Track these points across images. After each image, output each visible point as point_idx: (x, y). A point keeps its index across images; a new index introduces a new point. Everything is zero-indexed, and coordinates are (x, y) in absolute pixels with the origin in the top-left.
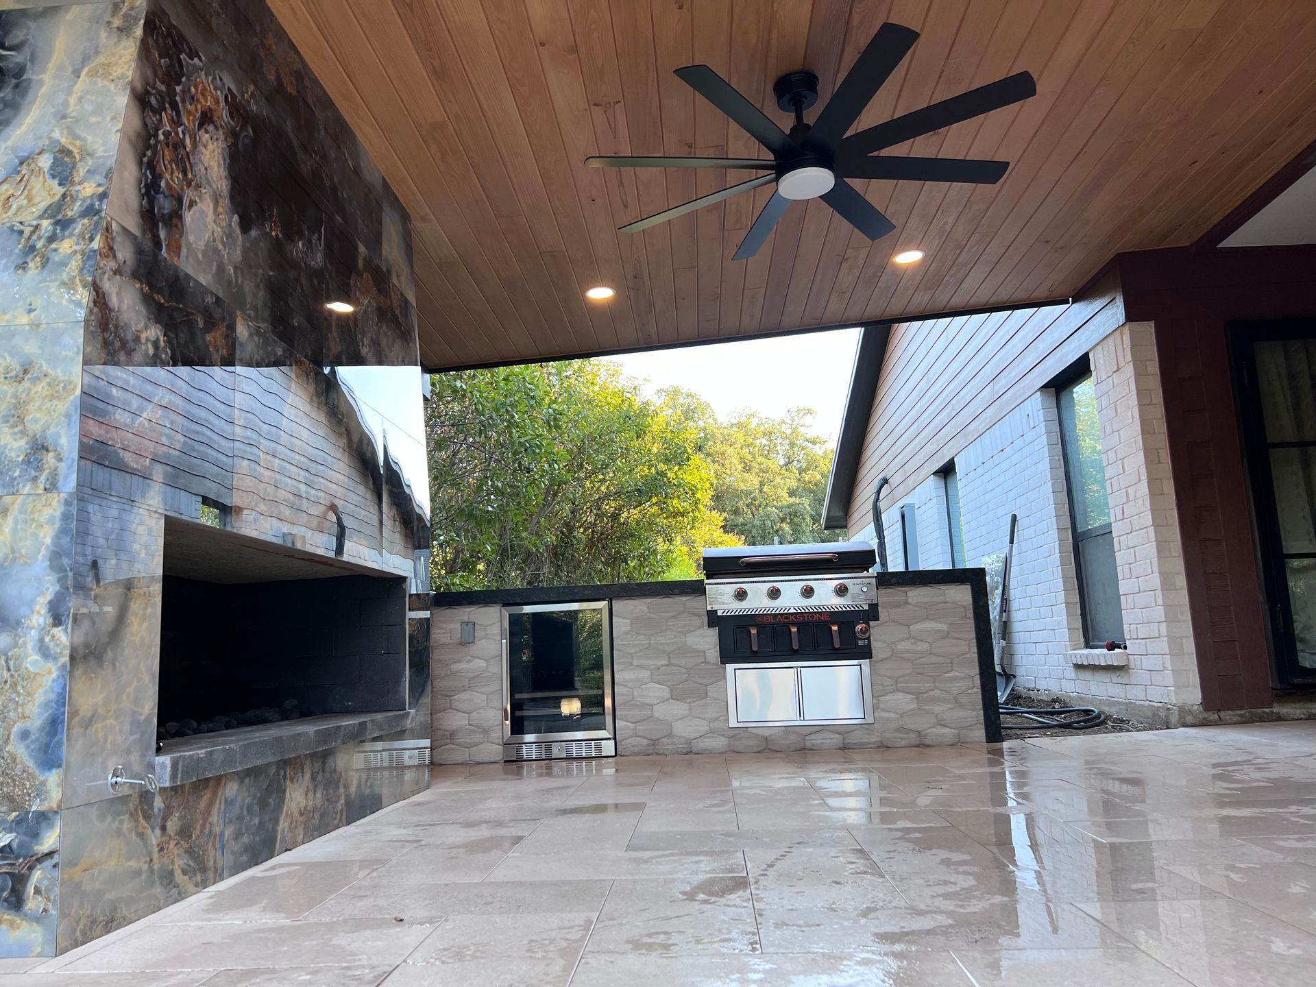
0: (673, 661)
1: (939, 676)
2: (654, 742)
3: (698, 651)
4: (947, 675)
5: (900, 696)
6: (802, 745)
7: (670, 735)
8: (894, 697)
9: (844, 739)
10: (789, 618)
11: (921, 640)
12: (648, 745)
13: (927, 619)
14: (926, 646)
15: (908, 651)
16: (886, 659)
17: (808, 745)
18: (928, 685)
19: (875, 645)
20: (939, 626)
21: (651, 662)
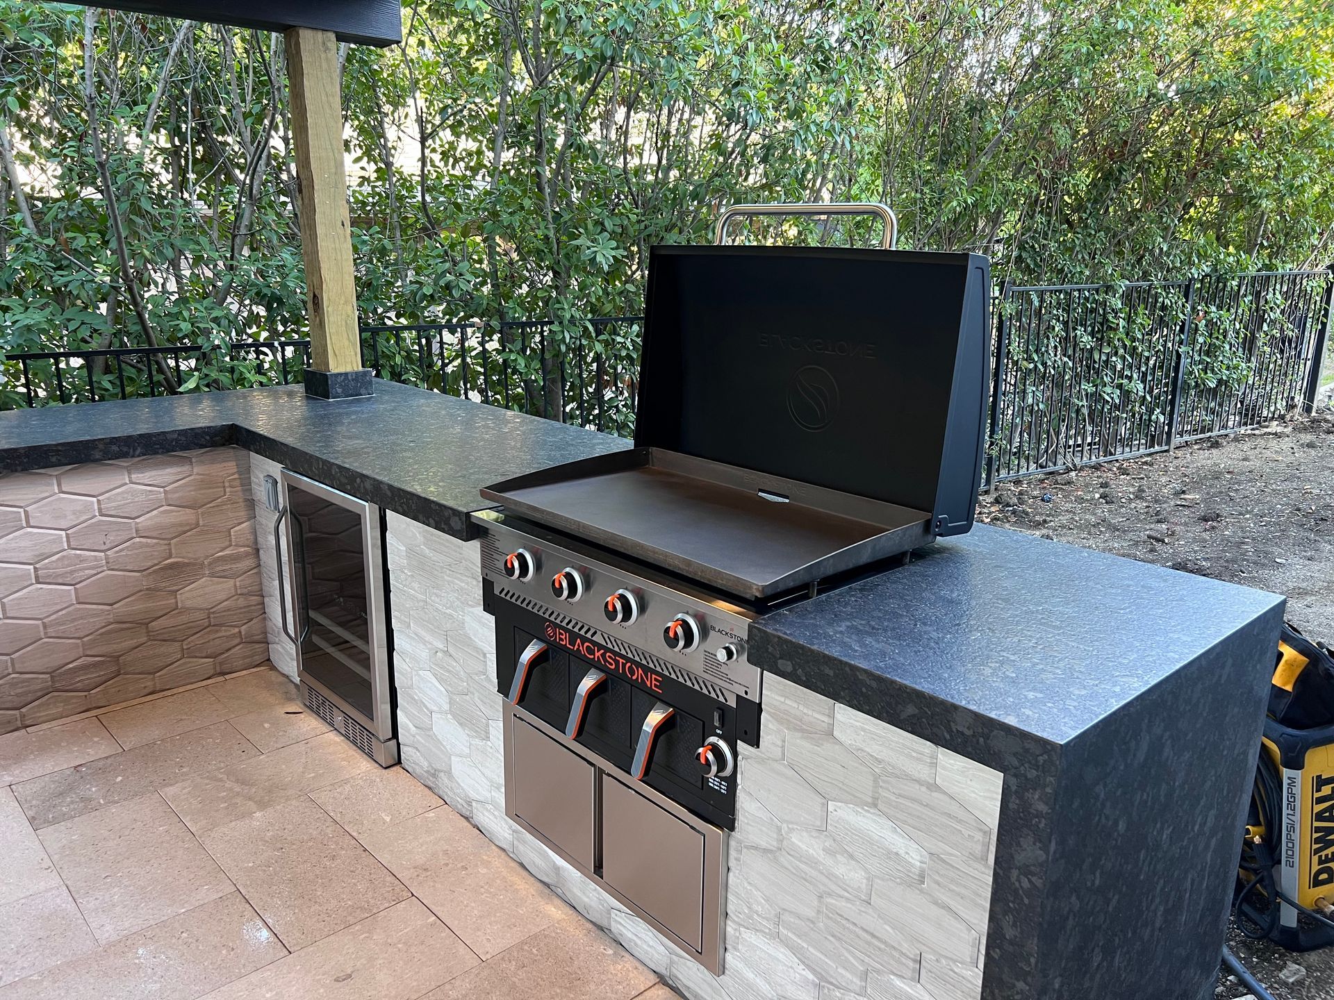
0: (451, 650)
1: (878, 972)
2: (434, 774)
3: (477, 649)
4: (898, 982)
5: (782, 954)
6: (604, 923)
7: (449, 773)
8: (771, 951)
9: (672, 962)
10: (591, 652)
11: (851, 857)
12: (427, 772)
13: (875, 806)
14: (855, 876)
15: (813, 862)
16: (766, 851)
17: (615, 927)
18: (848, 975)
19: (745, 804)
20: (898, 842)
21: (428, 638)
